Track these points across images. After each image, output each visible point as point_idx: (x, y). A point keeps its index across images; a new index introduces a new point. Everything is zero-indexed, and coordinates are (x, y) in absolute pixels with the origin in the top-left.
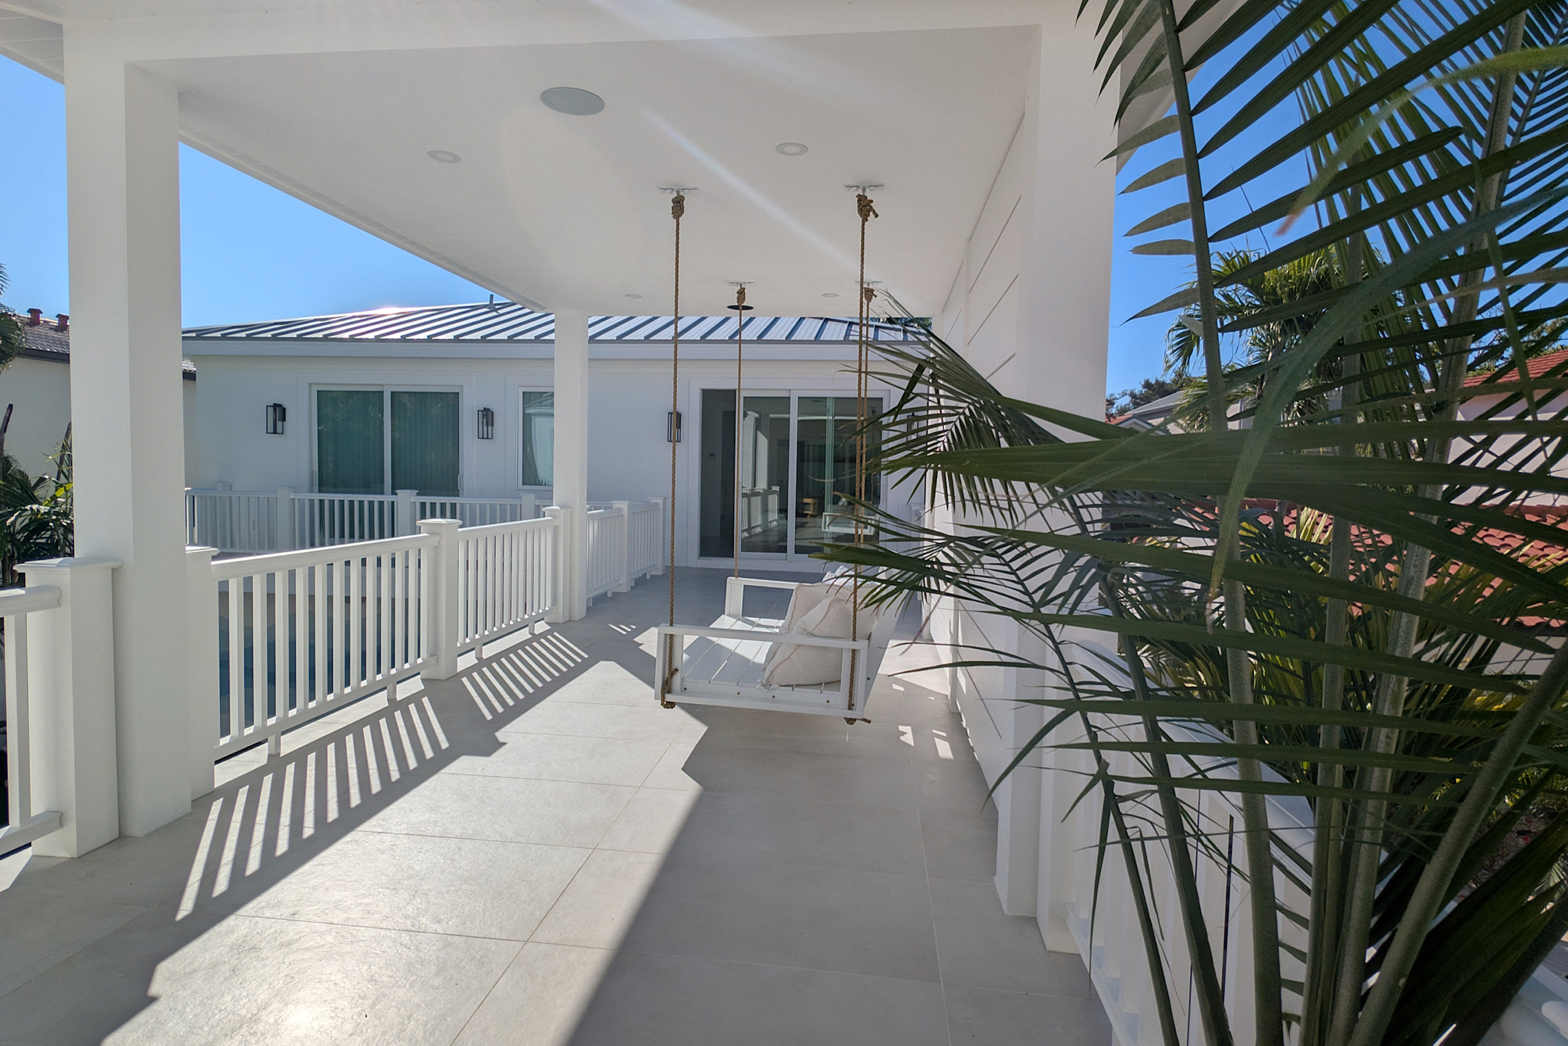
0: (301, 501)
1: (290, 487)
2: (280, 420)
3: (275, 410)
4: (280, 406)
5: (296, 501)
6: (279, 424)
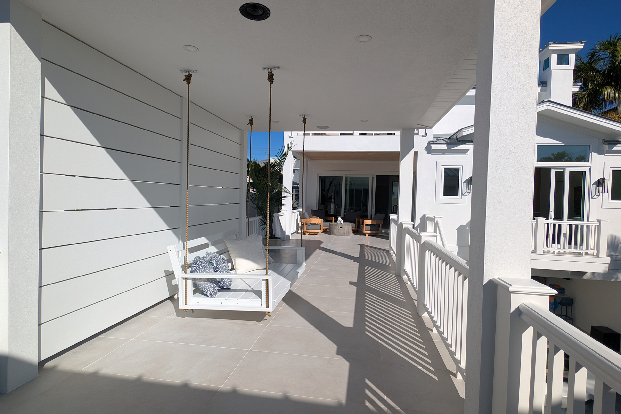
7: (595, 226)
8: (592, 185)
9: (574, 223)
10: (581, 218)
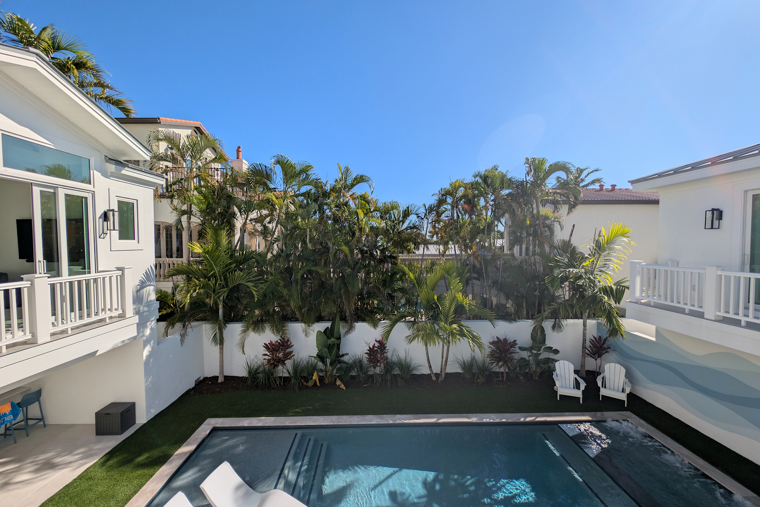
0: (728, 278)
1: (717, 266)
2: (717, 220)
3: (713, 214)
4: (718, 210)
5: (723, 277)
6: (716, 223)
7: (117, 276)
8: (99, 218)
9: (75, 278)
10: (86, 270)
